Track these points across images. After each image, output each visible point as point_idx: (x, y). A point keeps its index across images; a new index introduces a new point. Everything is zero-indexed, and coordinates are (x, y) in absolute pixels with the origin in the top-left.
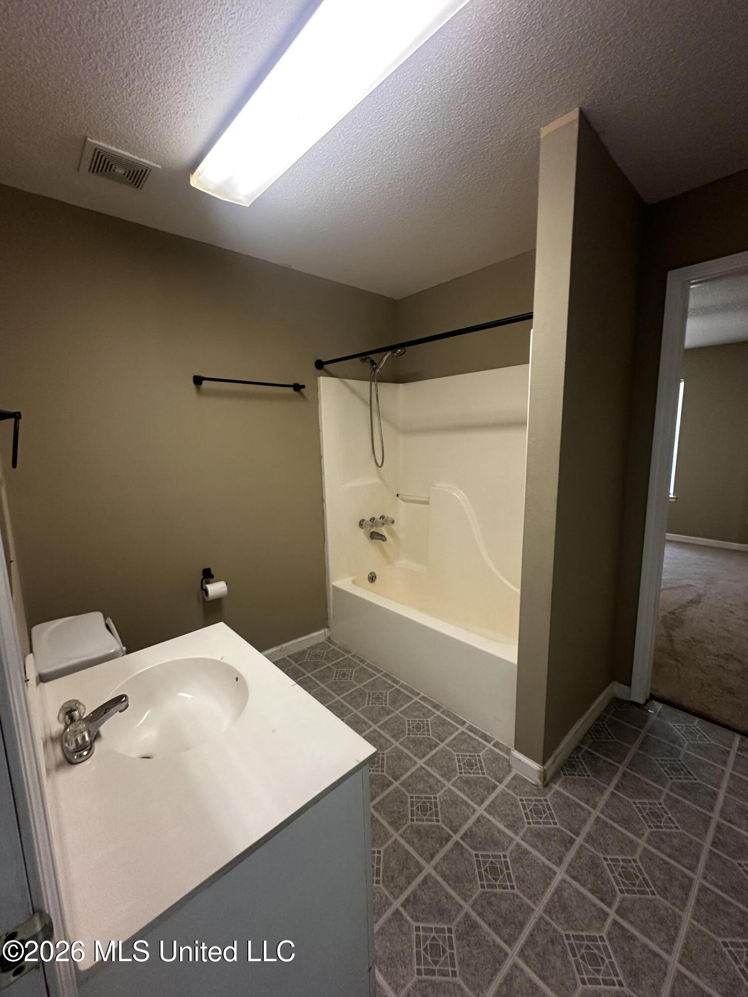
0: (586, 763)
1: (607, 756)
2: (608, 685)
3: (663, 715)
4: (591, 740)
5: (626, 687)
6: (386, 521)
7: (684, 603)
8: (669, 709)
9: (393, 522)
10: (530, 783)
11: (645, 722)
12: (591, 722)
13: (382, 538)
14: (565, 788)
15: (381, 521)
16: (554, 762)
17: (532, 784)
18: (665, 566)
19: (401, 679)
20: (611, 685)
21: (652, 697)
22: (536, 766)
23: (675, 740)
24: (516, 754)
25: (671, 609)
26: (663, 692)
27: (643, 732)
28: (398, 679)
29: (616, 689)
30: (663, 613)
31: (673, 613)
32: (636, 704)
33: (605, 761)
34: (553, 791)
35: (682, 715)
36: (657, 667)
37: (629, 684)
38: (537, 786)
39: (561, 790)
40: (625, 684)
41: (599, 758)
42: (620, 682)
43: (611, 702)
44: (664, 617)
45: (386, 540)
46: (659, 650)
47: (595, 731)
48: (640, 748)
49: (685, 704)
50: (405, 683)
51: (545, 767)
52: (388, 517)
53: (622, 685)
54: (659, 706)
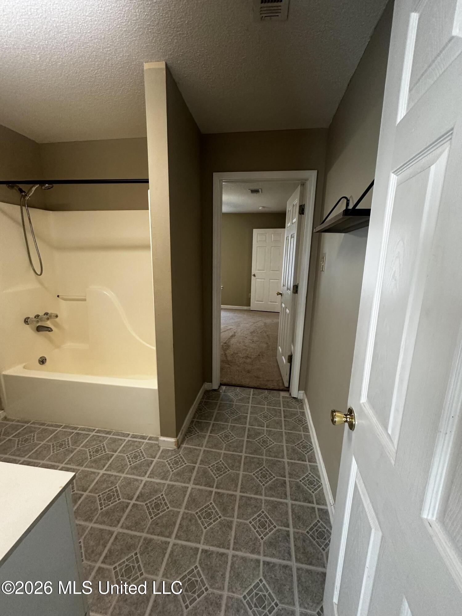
0: (196, 427)
1: (205, 419)
2: (203, 384)
3: (226, 391)
4: (198, 415)
5: (210, 383)
6: (51, 316)
7: (229, 337)
8: (228, 387)
9: (57, 316)
10: (170, 450)
11: (219, 397)
12: (197, 406)
13: (49, 329)
14: (188, 444)
15: (46, 317)
16: (181, 435)
17: (172, 450)
18: (221, 321)
19: (79, 425)
20: (204, 384)
21: (221, 384)
22: (173, 440)
23: (232, 401)
24: (162, 438)
25: (224, 342)
26: (225, 381)
27: (219, 402)
28: (76, 426)
29: (206, 386)
30: (222, 344)
31: (225, 343)
32: (215, 390)
33: (205, 422)
34: (183, 448)
35: (233, 388)
36: (222, 369)
37: (211, 382)
38: (175, 450)
39: (187, 446)
40: (210, 382)
41: (201, 422)
42: (207, 382)
43: (204, 393)
44: (222, 346)
45: (52, 331)
46: (222, 361)
47: (199, 410)
48: (218, 410)
49: (234, 383)
50: (82, 427)
51: (178, 438)
52: (52, 313)
53: (208, 383)
54: (224, 388)
